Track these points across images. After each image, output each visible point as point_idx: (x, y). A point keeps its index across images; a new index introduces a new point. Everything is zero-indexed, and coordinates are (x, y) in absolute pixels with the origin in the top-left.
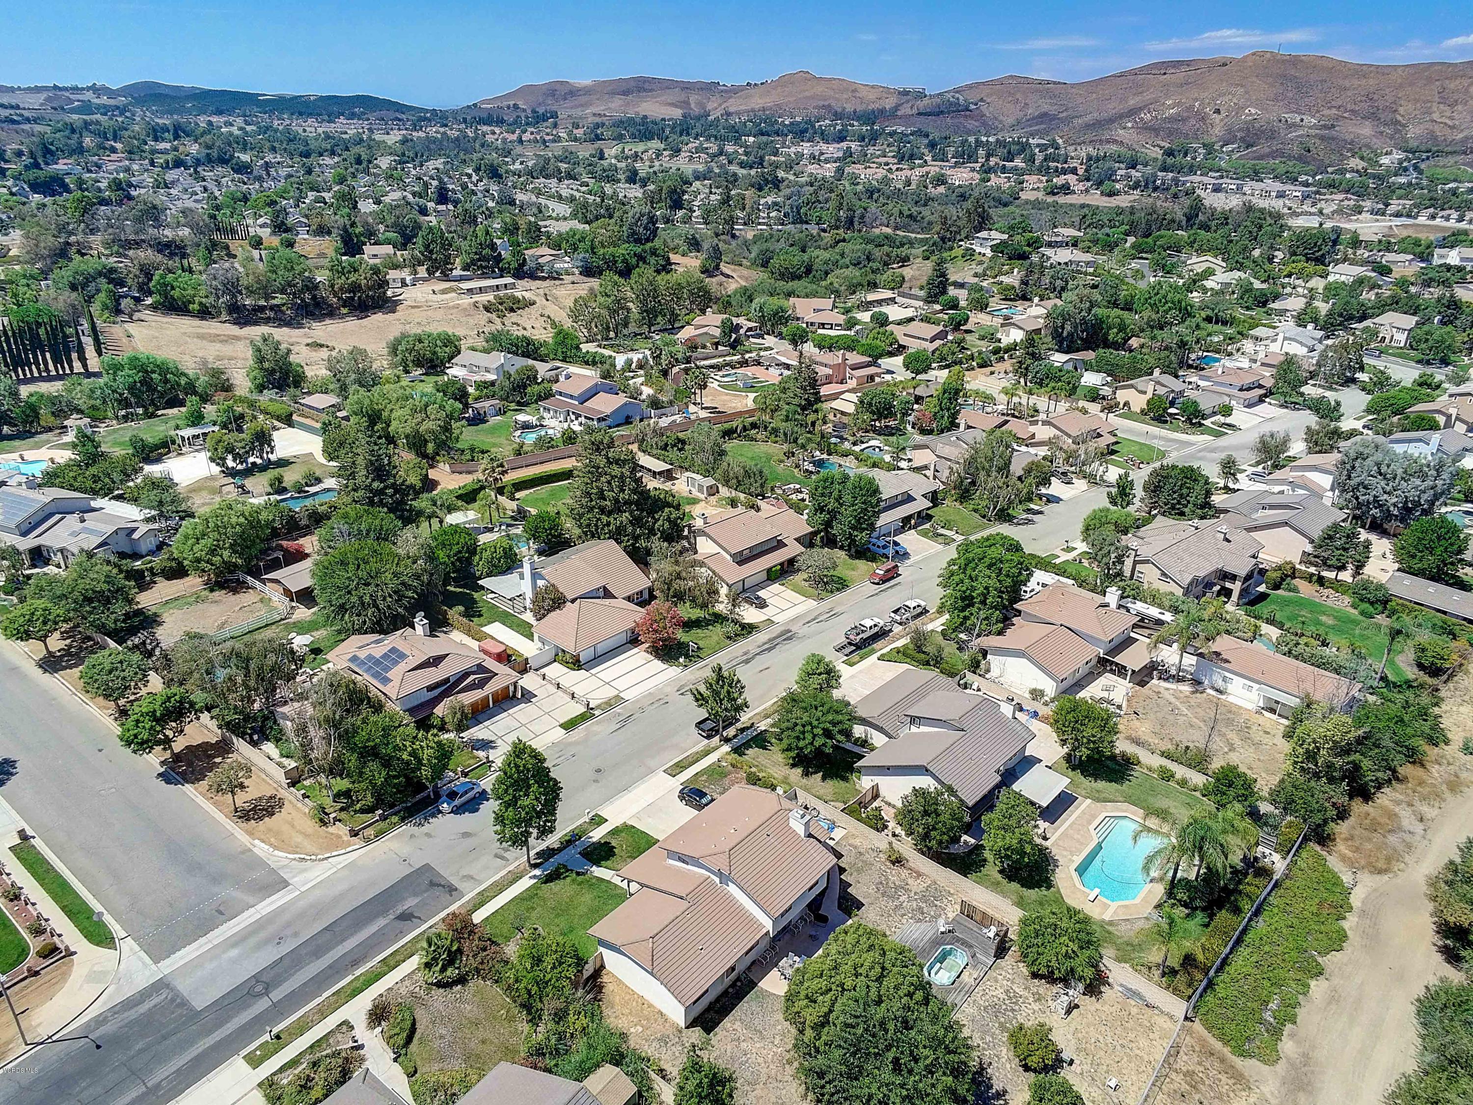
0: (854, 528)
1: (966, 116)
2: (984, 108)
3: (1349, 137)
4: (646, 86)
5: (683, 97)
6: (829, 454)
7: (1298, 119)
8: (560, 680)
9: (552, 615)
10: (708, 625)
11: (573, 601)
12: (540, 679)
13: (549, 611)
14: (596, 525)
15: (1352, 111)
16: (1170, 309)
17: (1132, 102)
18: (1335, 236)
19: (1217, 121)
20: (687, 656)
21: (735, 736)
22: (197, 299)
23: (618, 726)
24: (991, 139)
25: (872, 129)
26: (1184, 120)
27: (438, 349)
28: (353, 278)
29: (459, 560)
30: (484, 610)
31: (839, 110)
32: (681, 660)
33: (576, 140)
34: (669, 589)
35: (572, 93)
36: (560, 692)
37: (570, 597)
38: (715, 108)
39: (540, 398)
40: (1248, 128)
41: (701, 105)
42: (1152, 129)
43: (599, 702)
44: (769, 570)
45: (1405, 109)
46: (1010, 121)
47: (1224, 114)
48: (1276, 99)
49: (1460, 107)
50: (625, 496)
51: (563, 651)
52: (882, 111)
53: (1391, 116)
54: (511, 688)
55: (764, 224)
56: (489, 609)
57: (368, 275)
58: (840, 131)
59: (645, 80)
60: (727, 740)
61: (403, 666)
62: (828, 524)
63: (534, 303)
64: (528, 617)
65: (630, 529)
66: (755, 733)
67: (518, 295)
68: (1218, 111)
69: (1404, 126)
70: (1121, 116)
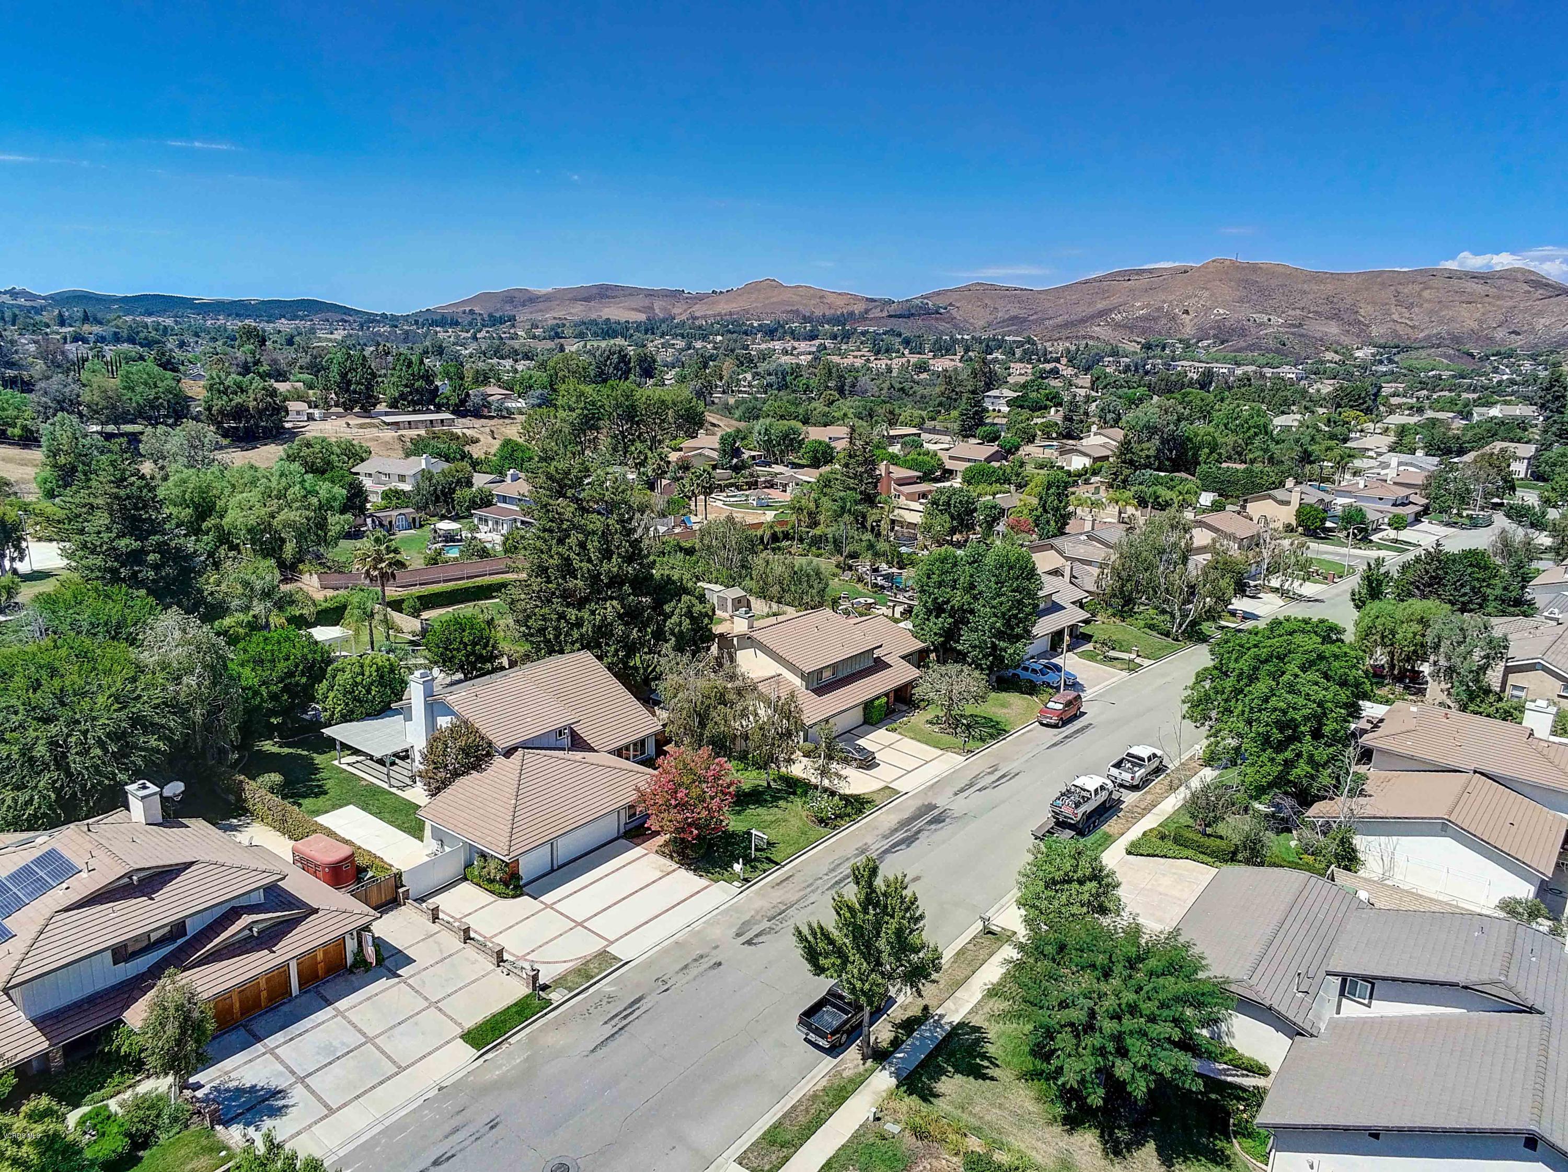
0: (1000, 635)
1: (937, 319)
2: (954, 312)
3: (1318, 335)
4: (609, 293)
5: (647, 302)
6: (900, 568)
7: (1266, 319)
8: (470, 921)
9: (463, 782)
10: (775, 799)
11: (509, 753)
12: (424, 921)
13: (456, 775)
14: (556, 628)
15: (1316, 312)
16: (1256, 434)
17: (1100, 305)
18: (1375, 390)
19: (1187, 321)
20: (748, 861)
21: (896, 1043)
22: (19, 422)
23: (608, 1030)
24: (966, 337)
25: (843, 328)
26: (1155, 319)
27: (334, 457)
28: (238, 400)
29: (286, 689)
30: (329, 785)
31: (808, 314)
32: (737, 867)
33: (534, 337)
34: (702, 725)
35: (531, 300)
36: (470, 951)
37: (502, 743)
38: (680, 313)
39: (474, 505)
40: (1219, 327)
41: (664, 309)
42: (1128, 327)
43: (561, 969)
44: (868, 706)
45: (1365, 310)
46: (982, 323)
47: (1192, 314)
48: (1241, 301)
49: (1416, 309)
50: (613, 566)
51: (484, 856)
52: (852, 314)
53: (1353, 317)
54: (351, 945)
55: (745, 392)
56: (340, 782)
57: (259, 396)
58: (811, 331)
59: (608, 287)
60: (880, 1056)
61: (59, 896)
62: (951, 634)
63: (477, 441)
64: (417, 794)
65: (619, 629)
66: (940, 1034)
67: (459, 432)
68: (1186, 312)
69: (1368, 326)
70: (1092, 317)
